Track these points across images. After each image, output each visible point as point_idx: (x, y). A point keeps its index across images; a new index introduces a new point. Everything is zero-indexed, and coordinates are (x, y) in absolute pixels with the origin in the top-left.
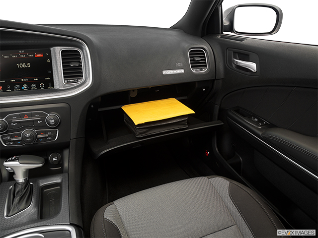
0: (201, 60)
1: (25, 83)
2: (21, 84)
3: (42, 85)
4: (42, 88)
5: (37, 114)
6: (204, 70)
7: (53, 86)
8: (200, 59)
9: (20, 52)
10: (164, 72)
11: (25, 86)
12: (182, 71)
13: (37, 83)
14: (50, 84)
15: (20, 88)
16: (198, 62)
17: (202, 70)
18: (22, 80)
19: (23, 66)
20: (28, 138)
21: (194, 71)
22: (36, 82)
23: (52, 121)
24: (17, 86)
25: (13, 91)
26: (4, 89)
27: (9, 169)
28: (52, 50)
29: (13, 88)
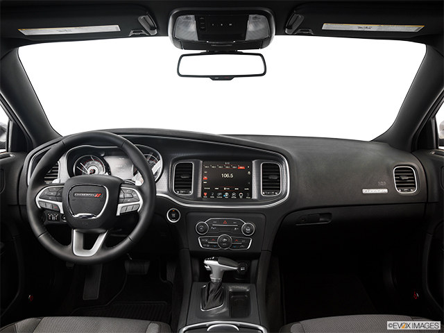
0: (409, 179)
1: (226, 191)
2: (224, 192)
3: (241, 195)
4: (241, 197)
5: (235, 221)
6: (413, 192)
7: (251, 196)
8: (407, 178)
9: (226, 163)
10: (365, 191)
11: (227, 194)
12: (386, 191)
13: (237, 193)
14: (248, 194)
15: (222, 196)
16: (405, 181)
17: (410, 191)
18: (225, 189)
19: (227, 176)
20: (224, 242)
21: (399, 191)
22: (236, 191)
23: (248, 230)
24: (220, 194)
25: (215, 197)
26: (209, 196)
27: (208, 267)
28: (253, 162)
29: (215, 196)
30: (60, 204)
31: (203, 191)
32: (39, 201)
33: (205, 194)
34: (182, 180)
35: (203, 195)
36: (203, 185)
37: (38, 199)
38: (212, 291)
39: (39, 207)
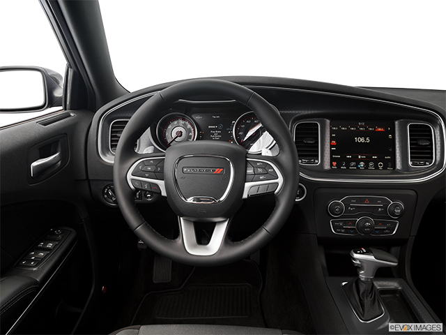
1: (362, 160)
2: (358, 162)
3: (380, 165)
4: (381, 167)
5: (379, 199)
7: (394, 166)
9: (360, 124)
11: (362, 164)
13: (376, 162)
14: (390, 164)
15: (356, 166)
18: (360, 157)
19: (361, 140)
20: (367, 227)
22: (374, 161)
23: (398, 211)
24: (353, 164)
25: (348, 168)
26: (339, 166)
27: (358, 262)
28: (396, 122)
29: (348, 166)
30: (161, 183)
31: (332, 160)
32: (132, 180)
33: (334, 163)
34: (305, 145)
35: (331, 165)
36: (332, 153)
37: (129, 176)
38: (363, 293)
39: (132, 187)
